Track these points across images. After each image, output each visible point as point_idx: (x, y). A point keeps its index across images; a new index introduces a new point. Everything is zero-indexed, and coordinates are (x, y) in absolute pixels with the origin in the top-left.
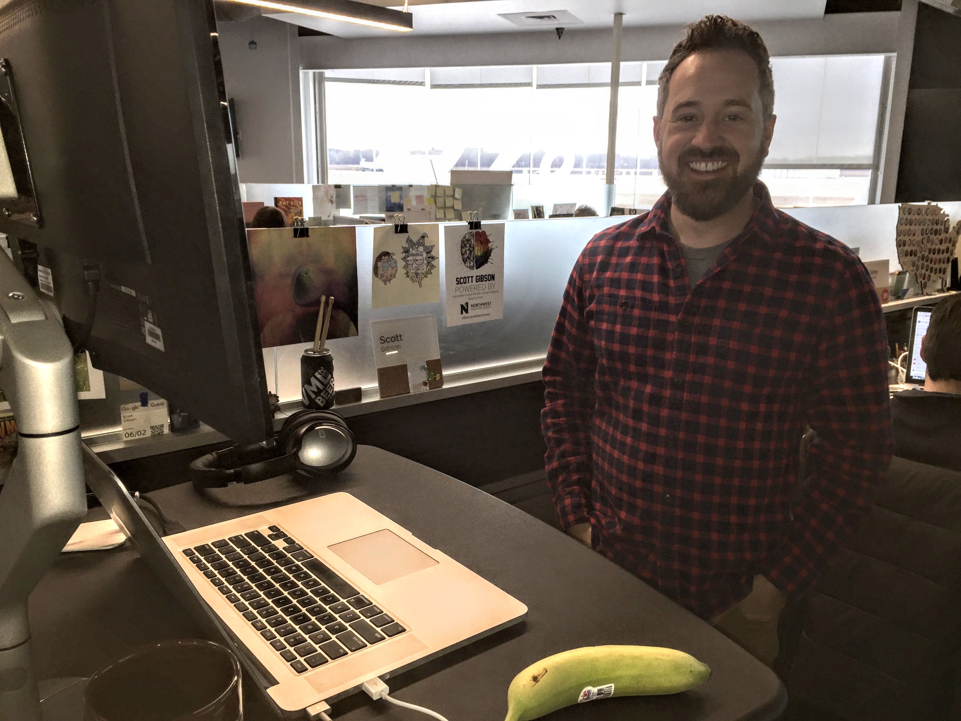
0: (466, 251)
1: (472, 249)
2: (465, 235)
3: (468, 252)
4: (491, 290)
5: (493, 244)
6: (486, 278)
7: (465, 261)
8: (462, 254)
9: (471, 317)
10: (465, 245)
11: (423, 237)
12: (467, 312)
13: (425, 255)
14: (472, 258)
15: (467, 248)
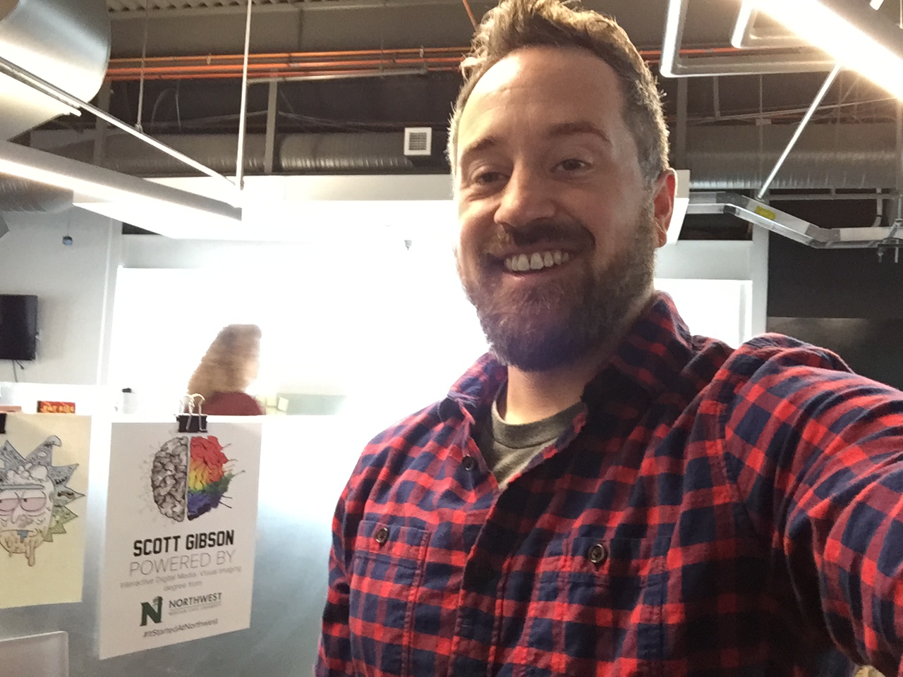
0: (164, 480)
1: (181, 475)
2: (166, 444)
3: (170, 482)
4: (222, 567)
5: (234, 465)
6: (213, 540)
7: (159, 501)
8: (155, 487)
9: (169, 631)
10: (164, 465)
11: (48, 445)
12: (157, 619)
13: (49, 487)
14: (179, 497)
15: (169, 473)
